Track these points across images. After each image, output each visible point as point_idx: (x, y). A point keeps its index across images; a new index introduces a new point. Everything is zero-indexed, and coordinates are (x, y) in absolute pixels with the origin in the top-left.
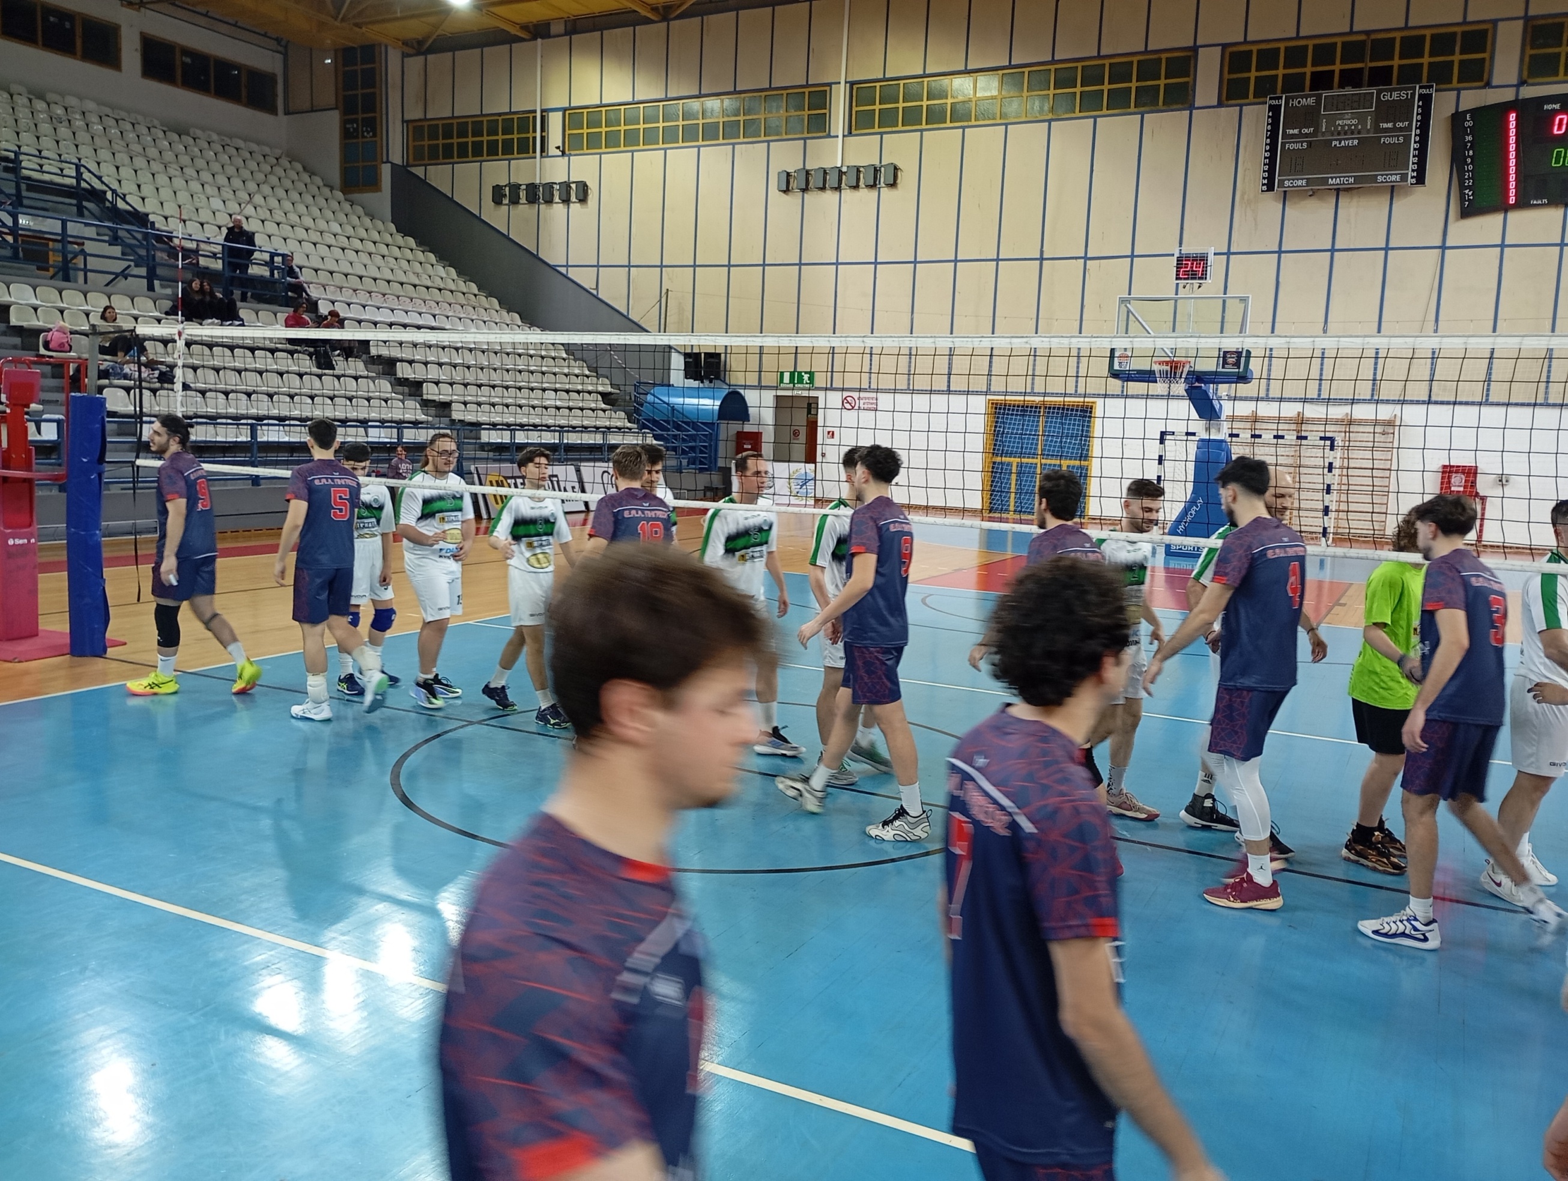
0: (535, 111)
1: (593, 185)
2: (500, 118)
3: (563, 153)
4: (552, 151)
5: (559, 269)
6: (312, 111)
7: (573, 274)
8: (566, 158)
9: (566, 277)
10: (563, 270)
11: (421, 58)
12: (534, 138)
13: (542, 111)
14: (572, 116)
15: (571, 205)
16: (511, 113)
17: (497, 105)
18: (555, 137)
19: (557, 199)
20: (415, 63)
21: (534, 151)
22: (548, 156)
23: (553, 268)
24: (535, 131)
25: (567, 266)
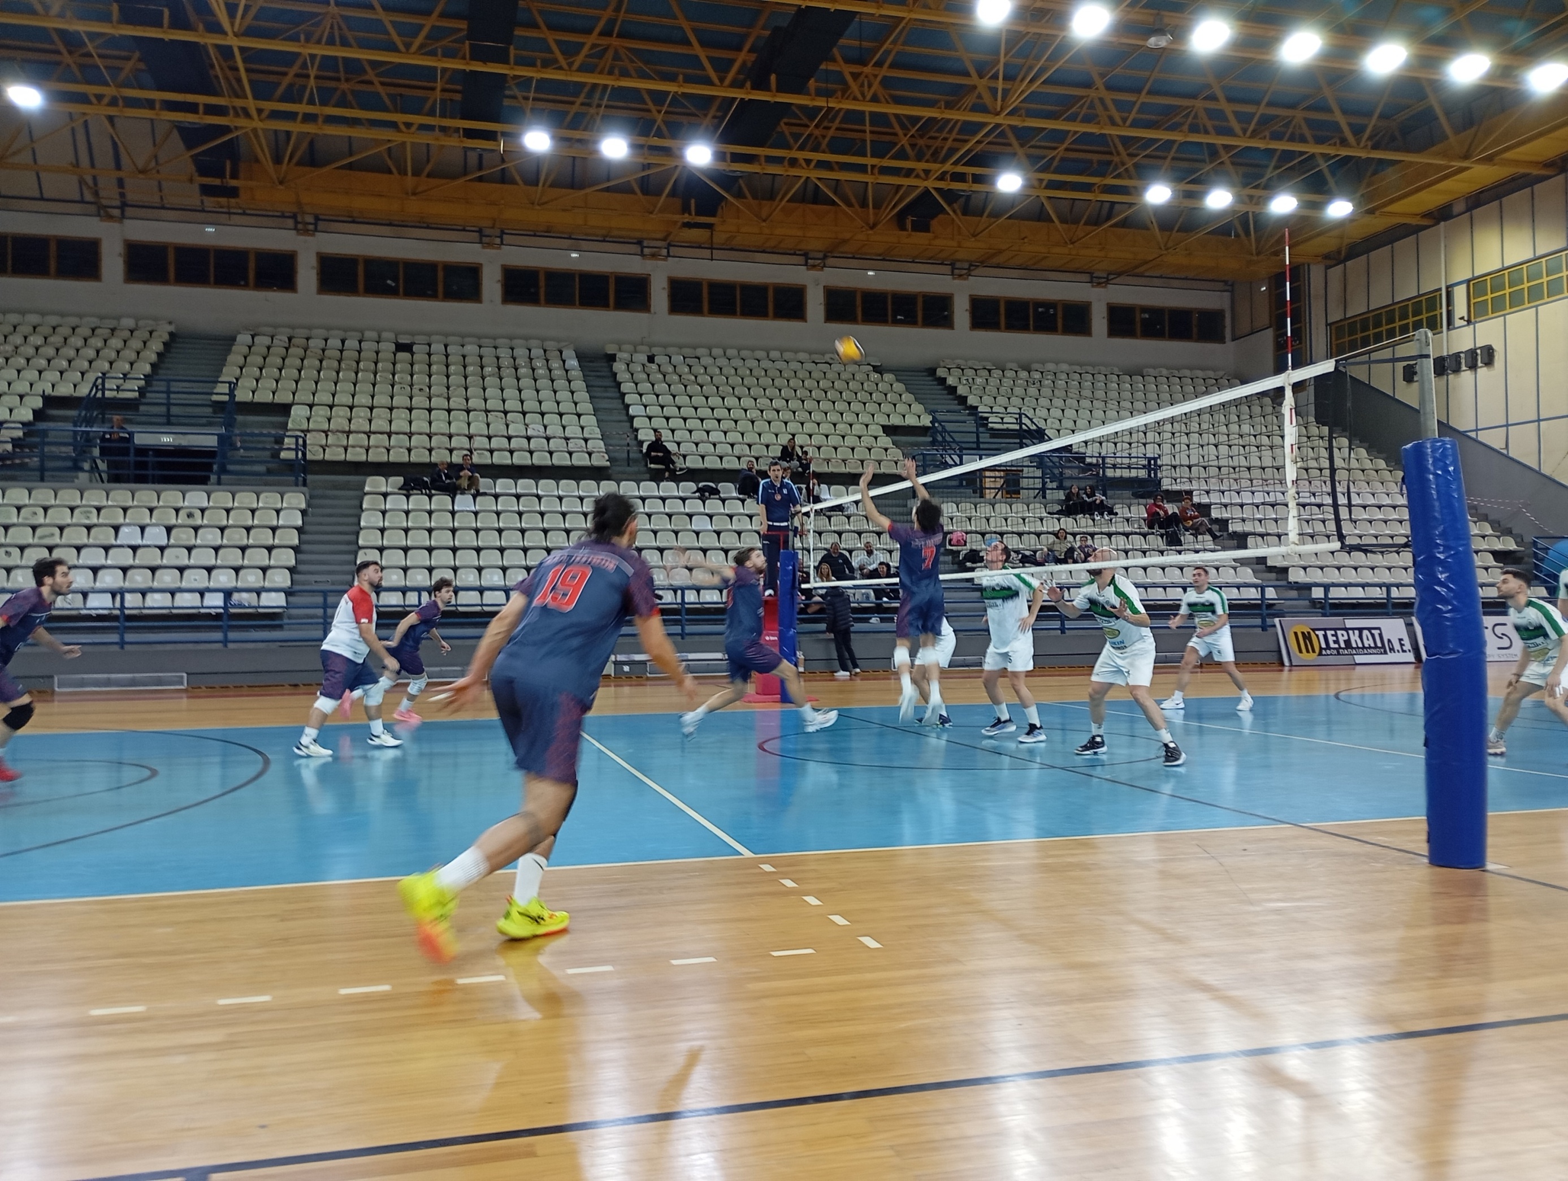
0: (1440, 289)
1: (1498, 347)
2: (1410, 303)
3: (1469, 322)
4: (1458, 323)
5: (1469, 434)
6: (1252, 333)
7: (1483, 437)
8: (1472, 326)
9: (1476, 441)
10: (1473, 435)
11: (1341, 267)
12: (1441, 314)
13: (1447, 287)
14: (1475, 285)
15: (1479, 370)
16: (1420, 296)
17: (1407, 291)
18: (1460, 308)
19: (1464, 368)
20: (1336, 272)
21: (1441, 327)
22: (1455, 328)
23: (1463, 434)
24: (1441, 308)
25: (1477, 430)
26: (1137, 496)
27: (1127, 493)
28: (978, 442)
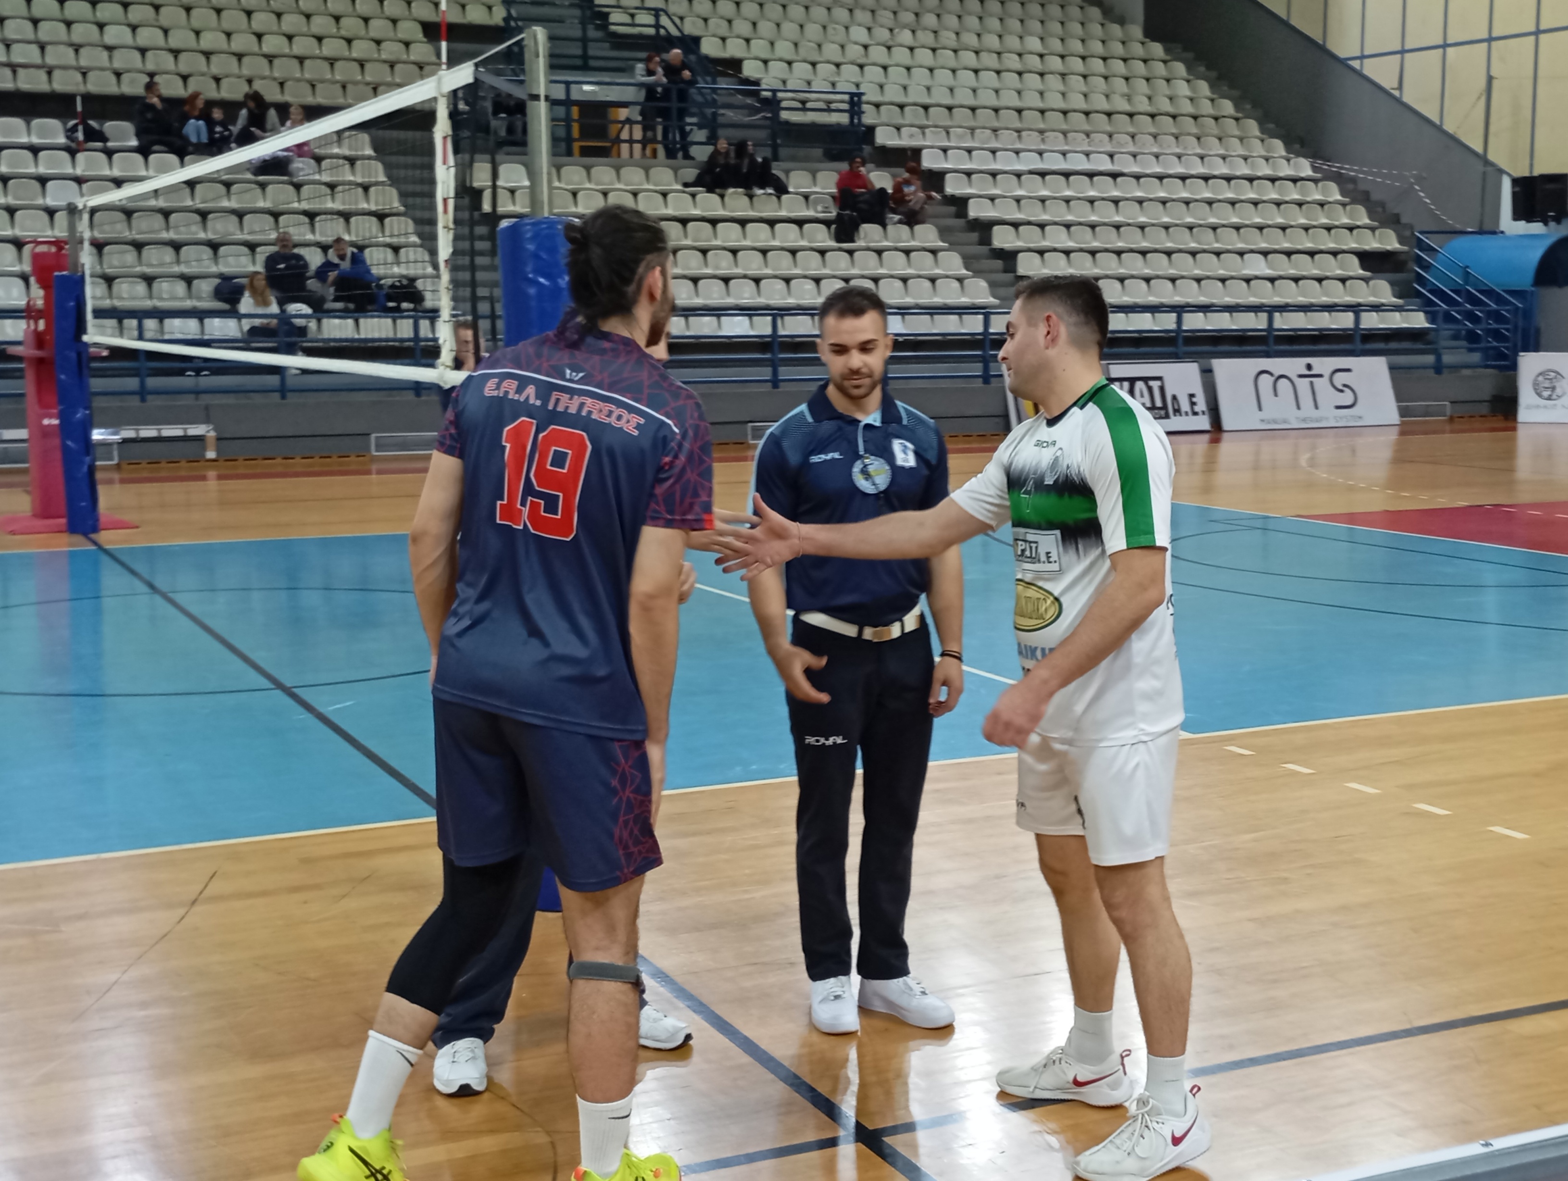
5: (1351, 63)
7: (1371, 69)
9: (1359, 74)
10: (1356, 64)
23: (1343, 62)
25: (1362, 57)
26: (832, 156)
27: (818, 152)
28: (585, 57)
